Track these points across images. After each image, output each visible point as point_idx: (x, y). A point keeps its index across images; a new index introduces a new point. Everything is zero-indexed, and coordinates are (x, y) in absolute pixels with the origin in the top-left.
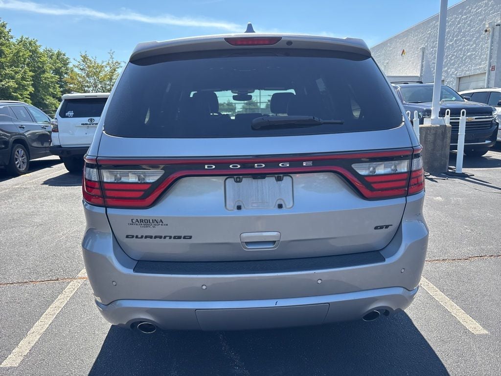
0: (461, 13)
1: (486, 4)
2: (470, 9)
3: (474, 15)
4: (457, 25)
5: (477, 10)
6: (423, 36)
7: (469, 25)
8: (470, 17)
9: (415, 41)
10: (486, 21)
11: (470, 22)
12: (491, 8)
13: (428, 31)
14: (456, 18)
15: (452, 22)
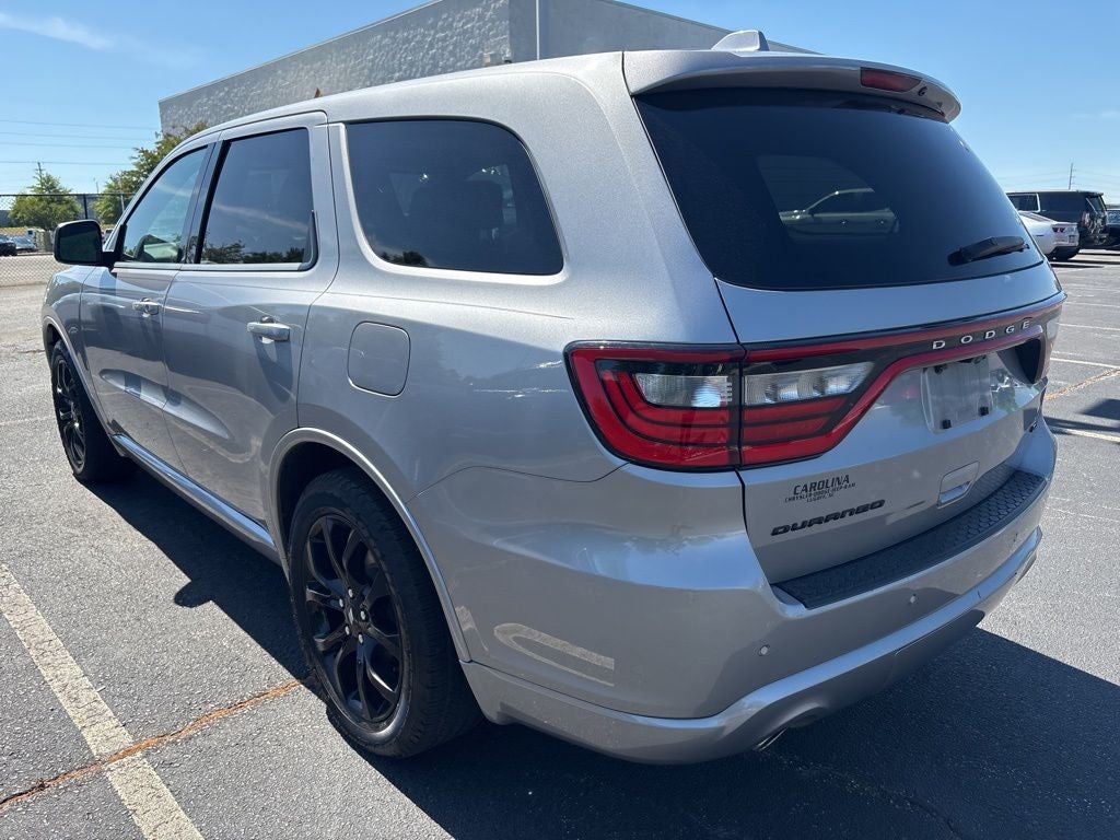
0: (433, 26)
1: (481, 17)
2: (450, 19)
3: (459, 34)
4: (428, 50)
5: (464, 24)
6: (359, 64)
7: (452, 54)
8: (452, 37)
9: (341, 74)
10: (483, 50)
11: (455, 48)
12: (490, 24)
13: (368, 55)
14: (424, 36)
15: (416, 42)
